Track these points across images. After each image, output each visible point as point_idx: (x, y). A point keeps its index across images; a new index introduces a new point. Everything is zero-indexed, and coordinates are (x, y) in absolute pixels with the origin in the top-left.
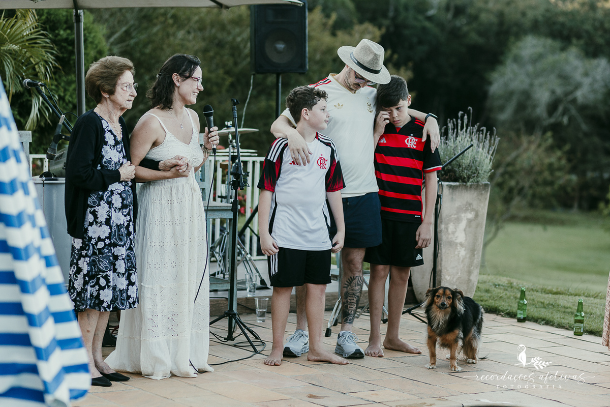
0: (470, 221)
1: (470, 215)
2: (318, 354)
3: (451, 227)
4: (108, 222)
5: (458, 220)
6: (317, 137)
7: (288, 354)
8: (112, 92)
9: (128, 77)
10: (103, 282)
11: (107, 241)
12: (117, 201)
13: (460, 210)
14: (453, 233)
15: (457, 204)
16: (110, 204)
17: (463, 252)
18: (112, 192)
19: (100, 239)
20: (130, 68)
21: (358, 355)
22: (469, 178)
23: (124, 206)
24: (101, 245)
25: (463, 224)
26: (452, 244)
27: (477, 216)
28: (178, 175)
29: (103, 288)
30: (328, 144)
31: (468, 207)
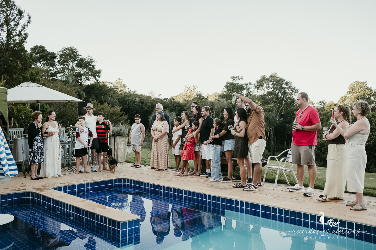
0: (124, 144)
1: (124, 143)
2: (86, 172)
3: (120, 145)
4: (37, 145)
5: (121, 144)
6: (85, 127)
7: (80, 172)
8: (37, 119)
9: (41, 115)
10: (36, 158)
11: (37, 149)
12: (39, 141)
13: (121, 142)
14: (120, 146)
15: (121, 140)
16: (37, 142)
17: (123, 150)
18: (38, 139)
19: (35, 149)
20: (41, 114)
21: (95, 171)
22: (123, 135)
23: (40, 142)
24: (35, 150)
25: (122, 145)
26: (120, 149)
27: (125, 143)
28: (53, 135)
29: (36, 159)
30: (88, 128)
31: (123, 141)
